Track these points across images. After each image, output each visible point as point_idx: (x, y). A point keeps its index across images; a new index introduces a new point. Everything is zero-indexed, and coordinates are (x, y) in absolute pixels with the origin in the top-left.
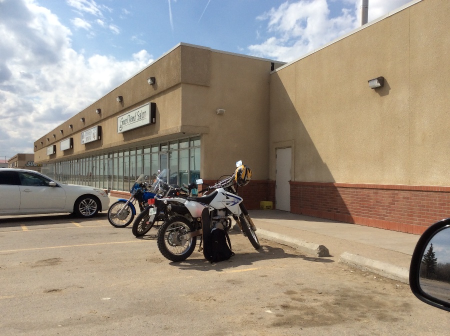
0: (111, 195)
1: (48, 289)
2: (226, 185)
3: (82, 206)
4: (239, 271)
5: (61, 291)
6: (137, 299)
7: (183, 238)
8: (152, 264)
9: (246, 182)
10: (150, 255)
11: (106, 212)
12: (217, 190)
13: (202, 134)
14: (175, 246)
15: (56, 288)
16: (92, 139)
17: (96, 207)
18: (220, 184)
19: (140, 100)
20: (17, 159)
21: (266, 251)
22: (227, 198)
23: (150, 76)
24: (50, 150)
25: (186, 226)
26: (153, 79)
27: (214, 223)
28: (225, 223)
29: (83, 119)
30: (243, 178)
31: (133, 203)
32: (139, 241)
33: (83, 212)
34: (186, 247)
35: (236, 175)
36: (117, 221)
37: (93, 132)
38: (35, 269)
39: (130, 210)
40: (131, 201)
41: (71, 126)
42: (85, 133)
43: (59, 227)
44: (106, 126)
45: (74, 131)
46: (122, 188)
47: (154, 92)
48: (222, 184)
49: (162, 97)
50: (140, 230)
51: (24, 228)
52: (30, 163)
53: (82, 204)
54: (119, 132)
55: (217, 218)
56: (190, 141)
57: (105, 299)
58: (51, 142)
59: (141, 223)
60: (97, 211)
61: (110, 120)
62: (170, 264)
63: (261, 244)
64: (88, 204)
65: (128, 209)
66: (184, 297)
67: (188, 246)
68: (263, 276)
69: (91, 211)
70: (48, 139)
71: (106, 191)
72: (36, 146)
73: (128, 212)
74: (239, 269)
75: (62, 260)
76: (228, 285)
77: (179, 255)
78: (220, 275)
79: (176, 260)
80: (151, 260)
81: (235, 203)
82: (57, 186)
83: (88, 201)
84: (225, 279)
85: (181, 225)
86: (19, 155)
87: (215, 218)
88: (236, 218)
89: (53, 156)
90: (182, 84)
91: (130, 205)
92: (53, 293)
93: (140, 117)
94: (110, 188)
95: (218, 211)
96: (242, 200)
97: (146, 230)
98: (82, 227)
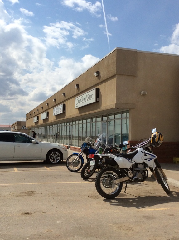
0: (71, 149)
1: (24, 212)
2: (144, 146)
3: (51, 156)
4: (152, 210)
5: (31, 214)
6: (79, 224)
7: (113, 182)
8: (92, 199)
9: (159, 144)
10: (91, 193)
11: (66, 161)
12: (138, 149)
13: (130, 109)
14: (108, 188)
15: (29, 212)
16: (60, 113)
17: (60, 157)
18: (140, 145)
19: (89, 86)
20: (16, 125)
21: (174, 195)
22: (145, 155)
23: (96, 70)
24: (35, 119)
25: (115, 174)
26: (98, 73)
27: (135, 173)
28: (143, 173)
29: (55, 100)
30: (157, 141)
31: (83, 156)
32: (85, 182)
33: (51, 160)
34: (115, 189)
35: (151, 139)
36: (72, 167)
37: (60, 108)
38: (18, 198)
39: (80, 160)
40: (81, 154)
41: (48, 104)
42: (55, 108)
43: (36, 170)
44: (68, 104)
45: (49, 107)
46: (78, 145)
47: (99, 81)
48: (141, 145)
49: (104, 84)
50: (86, 174)
51: (16, 170)
52: (24, 127)
53: (51, 155)
54: (76, 107)
55: (138, 169)
56: (122, 114)
57: (58, 222)
58: (36, 114)
59: (86, 170)
60: (60, 160)
61: (71, 100)
62: (104, 200)
63: (171, 190)
64: (55, 155)
65: (79, 159)
66: (111, 226)
67: (117, 188)
68: (170, 215)
69: (57, 160)
70: (34, 112)
71: (68, 146)
72: (27, 117)
73: (79, 162)
74: (153, 208)
75: (35, 193)
76: (144, 219)
77: (110, 194)
78: (138, 212)
79: (108, 198)
80: (91, 196)
81: (151, 159)
82: (36, 143)
83: (55, 153)
84: (142, 215)
85: (112, 173)
86: (17, 122)
87: (136, 169)
88: (152, 170)
89: (36, 123)
90: (116, 76)
91: (81, 157)
92: (27, 215)
93: (89, 98)
94: (70, 145)
95: (138, 164)
96: (156, 157)
97: (90, 175)
98: (51, 170)
